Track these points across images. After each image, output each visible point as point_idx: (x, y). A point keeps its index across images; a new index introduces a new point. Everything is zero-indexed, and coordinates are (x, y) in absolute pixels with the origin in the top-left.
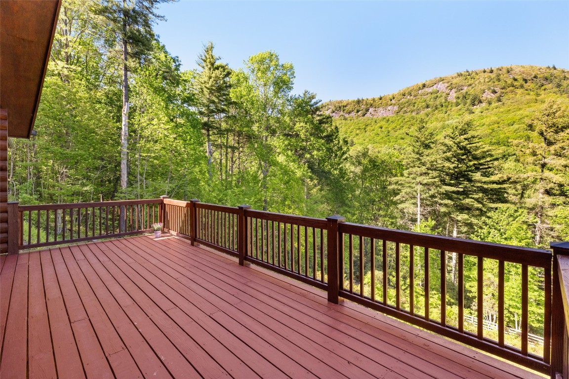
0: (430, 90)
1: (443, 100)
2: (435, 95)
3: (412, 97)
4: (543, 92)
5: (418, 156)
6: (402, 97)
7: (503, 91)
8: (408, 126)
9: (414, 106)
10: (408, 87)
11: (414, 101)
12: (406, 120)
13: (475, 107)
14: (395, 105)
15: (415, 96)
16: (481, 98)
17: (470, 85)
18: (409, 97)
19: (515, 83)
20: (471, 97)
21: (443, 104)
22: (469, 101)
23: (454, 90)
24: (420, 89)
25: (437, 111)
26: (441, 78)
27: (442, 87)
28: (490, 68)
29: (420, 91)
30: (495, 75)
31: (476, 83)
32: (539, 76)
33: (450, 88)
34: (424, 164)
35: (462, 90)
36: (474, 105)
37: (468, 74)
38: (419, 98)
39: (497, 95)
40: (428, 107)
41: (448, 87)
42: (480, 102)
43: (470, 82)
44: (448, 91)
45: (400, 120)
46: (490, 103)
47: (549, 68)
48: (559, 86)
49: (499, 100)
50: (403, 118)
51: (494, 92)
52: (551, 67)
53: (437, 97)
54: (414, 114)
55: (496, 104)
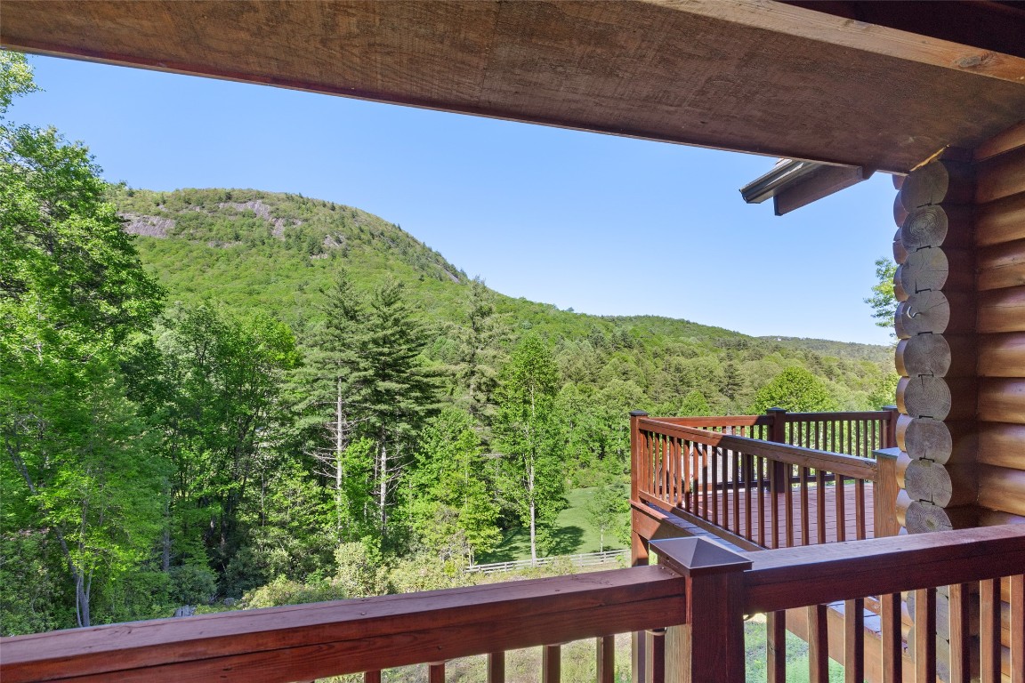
0: (241, 208)
1: (265, 234)
2: (251, 220)
3: (205, 211)
4: (391, 257)
6: (185, 205)
7: (349, 242)
8: (199, 266)
9: (210, 230)
10: (197, 188)
11: (210, 220)
12: (195, 254)
13: (314, 257)
14: (167, 216)
15: (211, 211)
16: (322, 246)
17: (306, 220)
18: (198, 209)
19: (363, 236)
20: (308, 240)
21: (266, 241)
22: (305, 245)
23: (281, 221)
24: (220, 200)
25: (254, 250)
26: (259, 193)
27: (258, 206)
28: (331, 202)
29: (222, 204)
30: (342, 216)
31: (315, 218)
32: (386, 234)
33: (275, 215)
34: (348, 346)
35: (294, 224)
36: (312, 254)
37: (301, 200)
38: (219, 218)
39: (343, 246)
40: (237, 238)
41: (272, 212)
42: (321, 251)
43: (305, 216)
44: (271, 220)
45: (182, 252)
46: (334, 257)
47: (394, 226)
48: (405, 253)
49: (345, 255)
50: (187, 248)
51: (339, 241)
52: (397, 226)
53: (254, 224)
54: (210, 245)
55: (342, 260)
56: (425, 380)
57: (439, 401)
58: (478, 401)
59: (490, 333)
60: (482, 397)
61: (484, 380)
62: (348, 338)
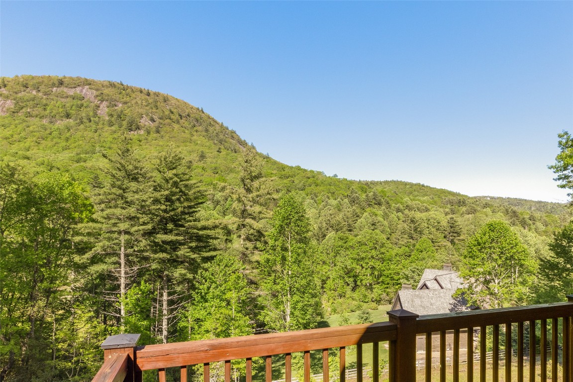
0: (71, 92)
1: (91, 114)
2: (79, 102)
3: (40, 94)
4: (195, 133)
5: (121, 191)
6: (23, 89)
7: (161, 121)
8: (34, 139)
9: (45, 109)
10: (34, 75)
11: (45, 102)
12: (31, 128)
13: (132, 132)
14: (7, 97)
15: (46, 94)
16: (139, 124)
17: (125, 103)
18: (34, 92)
19: (172, 117)
20: (127, 119)
21: (92, 119)
22: (125, 123)
23: (105, 104)
24: (54, 85)
25: (82, 126)
26: (86, 80)
27: (86, 91)
28: (146, 89)
29: (55, 89)
30: (156, 100)
31: (133, 102)
32: (191, 116)
33: (100, 98)
34: (129, 204)
35: (116, 106)
36: (131, 130)
37: (122, 87)
38: (53, 99)
39: (156, 124)
40: (68, 116)
41: (97, 96)
42: (138, 128)
43: (125, 100)
44: (97, 102)
45: (20, 127)
46: (149, 133)
47: (198, 109)
49: (158, 132)
50: (24, 124)
51: (153, 120)
53: (82, 105)
54: (45, 122)
55: (155, 135)
56: (201, 233)
57: (215, 249)
58: (247, 249)
59: (258, 193)
60: (250, 245)
61: (252, 231)
62: (130, 196)
